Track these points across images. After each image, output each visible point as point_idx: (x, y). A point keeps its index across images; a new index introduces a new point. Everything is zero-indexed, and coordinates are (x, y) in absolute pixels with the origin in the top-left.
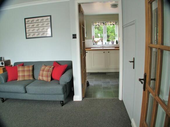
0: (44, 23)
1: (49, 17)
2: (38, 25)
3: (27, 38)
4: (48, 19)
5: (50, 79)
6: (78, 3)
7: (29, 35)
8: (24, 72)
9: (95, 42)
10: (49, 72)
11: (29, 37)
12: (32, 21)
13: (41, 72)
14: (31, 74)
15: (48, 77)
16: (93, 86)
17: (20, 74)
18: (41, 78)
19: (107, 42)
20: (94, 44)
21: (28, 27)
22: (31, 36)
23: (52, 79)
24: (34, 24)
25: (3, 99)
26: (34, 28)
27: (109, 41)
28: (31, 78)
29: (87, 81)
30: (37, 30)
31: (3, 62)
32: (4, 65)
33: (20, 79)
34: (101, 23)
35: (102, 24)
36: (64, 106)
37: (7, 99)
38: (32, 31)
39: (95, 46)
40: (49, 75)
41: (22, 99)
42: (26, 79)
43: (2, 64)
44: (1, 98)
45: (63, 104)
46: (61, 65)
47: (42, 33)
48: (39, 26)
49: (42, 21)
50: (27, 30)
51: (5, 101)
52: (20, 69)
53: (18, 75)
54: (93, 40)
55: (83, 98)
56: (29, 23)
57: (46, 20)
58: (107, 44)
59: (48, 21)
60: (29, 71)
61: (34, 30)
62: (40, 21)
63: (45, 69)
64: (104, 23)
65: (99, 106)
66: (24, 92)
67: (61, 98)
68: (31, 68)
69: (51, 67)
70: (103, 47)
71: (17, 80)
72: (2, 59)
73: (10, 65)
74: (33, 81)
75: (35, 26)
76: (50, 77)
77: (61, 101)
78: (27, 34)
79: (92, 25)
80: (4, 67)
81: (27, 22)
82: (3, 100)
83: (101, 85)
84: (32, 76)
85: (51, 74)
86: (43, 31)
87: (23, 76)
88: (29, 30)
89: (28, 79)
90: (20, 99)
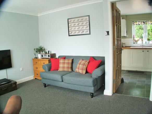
0: (83, 22)
1: (88, 17)
2: (78, 24)
3: (69, 36)
4: (86, 19)
5: (85, 72)
6: (111, 2)
7: (71, 33)
8: (64, 64)
9: (136, 41)
10: (84, 66)
11: (71, 34)
12: (73, 21)
13: (78, 65)
14: (70, 66)
15: (83, 70)
16: (127, 83)
17: (61, 65)
18: (77, 70)
19: (147, 41)
20: (134, 43)
21: (70, 26)
22: (73, 34)
23: (87, 72)
24: (75, 23)
25: (45, 84)
26: (75, 27)
27: (149, 40)
28: (70, 70)
29: (122, 78)
30: (78, 29)
31: (50, 55)
32: (50, 57)
33: (60, 69)
34: (141, 22)
35: (143, 23)
36: (93, 98)
37: (49, 85)
38: (74, 29)
39: (135, 45)
40: (84, 68)
41: (60, 87)
42: (65, 70)
43: (49, 56)
44: (44, 84)
45: (92, 96)
46: (96, 60)
47: (82, 31)
48: (80, 25)
49: (82, 21)
50: (70, 28)
51: (47, 86)
52: (61, 61)
53: (60, 66)
54: (133, 39)
55: (113, 93)
56: (71, 22)
57: (85, 19)
58: (147, 43)
59: (87, 20)
60: (69, 64)
61: (75, 29)
62: (80, 20)
63: (82, 63)
64: (144, 23)
65: (126, 103)
66: (61, 80)
67: (91, 90)
68: (70, 61)
69: (86, 61)
70: (143, 46)
71: (58, 70)
72: (50, 53)
73: (55, 57)
74: (70, 72)
75: (76, 25)
76: (85, 70)
77: (91, 93)
78: (70, 32)
79: (133, 25)
80: (50, 59)
81: (70, 22)
82: (45, 86)
83: (135, 84)
84: (71, 68)
85: (86, 67)
86: (83, 29)
87: (63, 67)
88: (71, 29)
89: (67, 70)
90: (59, 87)
